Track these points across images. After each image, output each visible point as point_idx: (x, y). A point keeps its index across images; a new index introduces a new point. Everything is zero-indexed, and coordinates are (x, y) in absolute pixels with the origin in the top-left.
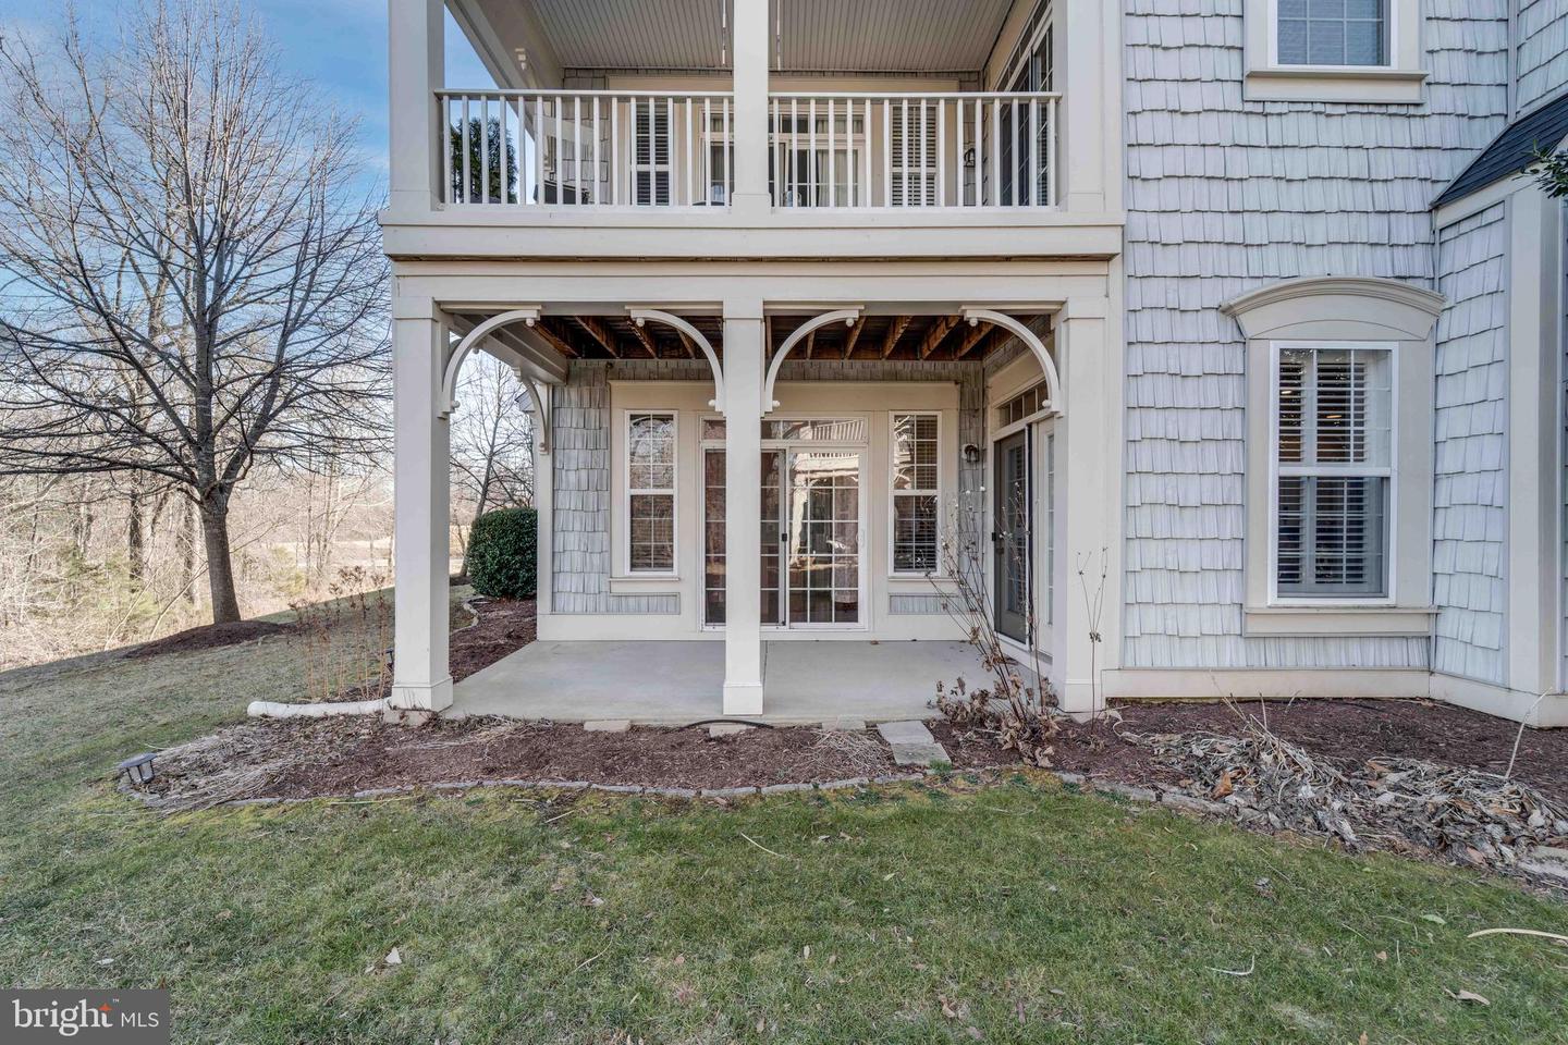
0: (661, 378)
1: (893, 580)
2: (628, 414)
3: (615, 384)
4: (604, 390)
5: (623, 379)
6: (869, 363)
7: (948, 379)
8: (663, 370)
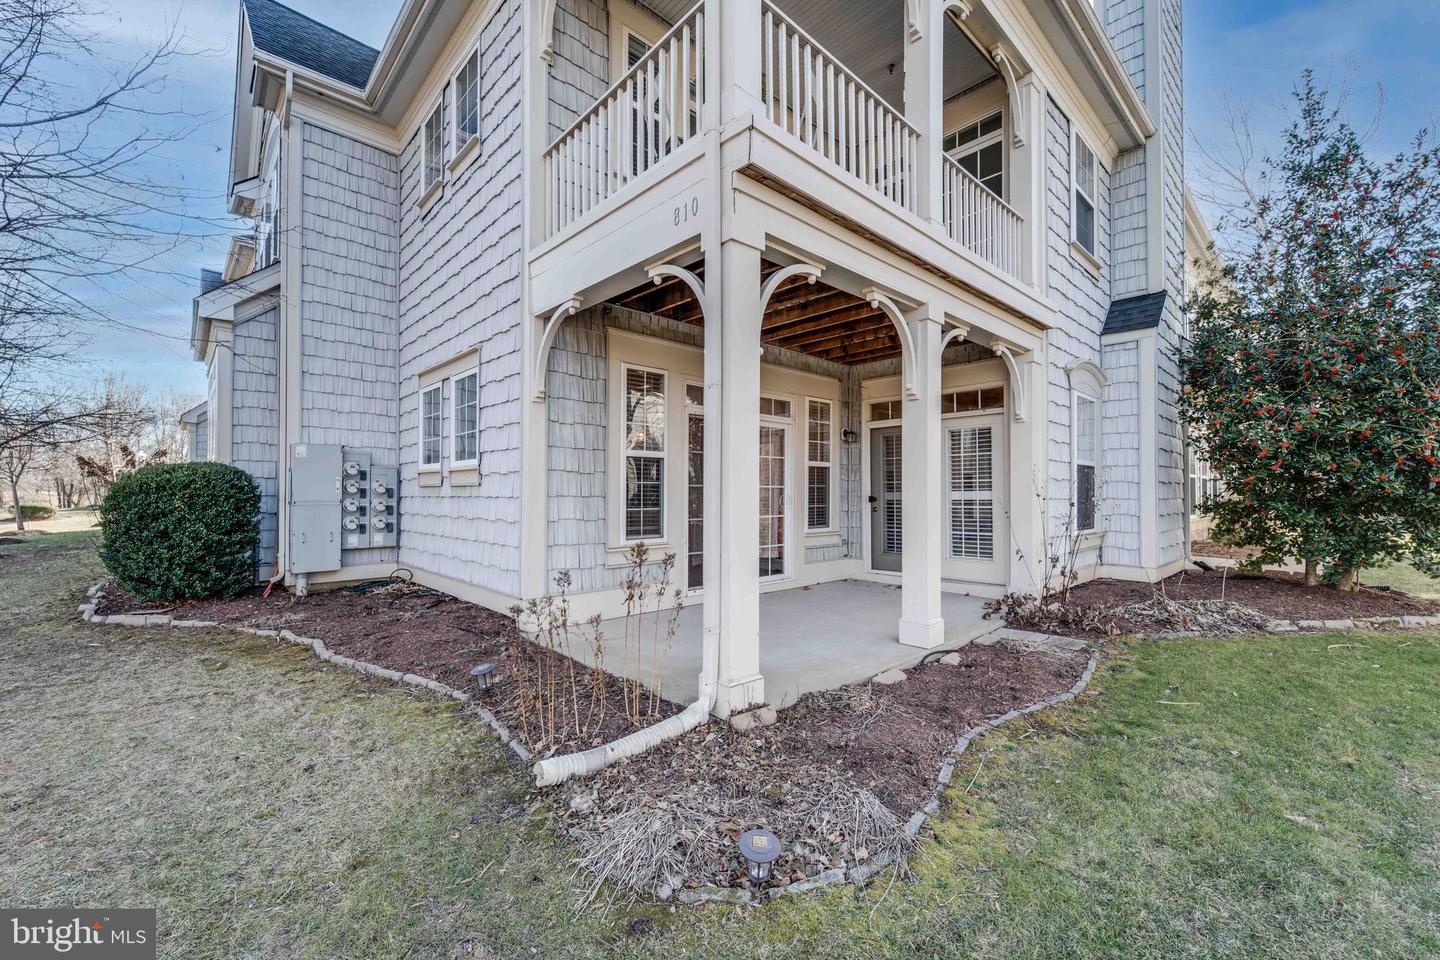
0: (653, 334)
1: (808, 536)
2: (624, 367)
3: (612, 331)
4: (600, 336)
5: (620, 328)
6: (795, 354)
7: (833, 376)
8: (654, 326)
